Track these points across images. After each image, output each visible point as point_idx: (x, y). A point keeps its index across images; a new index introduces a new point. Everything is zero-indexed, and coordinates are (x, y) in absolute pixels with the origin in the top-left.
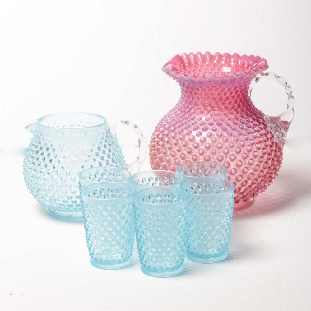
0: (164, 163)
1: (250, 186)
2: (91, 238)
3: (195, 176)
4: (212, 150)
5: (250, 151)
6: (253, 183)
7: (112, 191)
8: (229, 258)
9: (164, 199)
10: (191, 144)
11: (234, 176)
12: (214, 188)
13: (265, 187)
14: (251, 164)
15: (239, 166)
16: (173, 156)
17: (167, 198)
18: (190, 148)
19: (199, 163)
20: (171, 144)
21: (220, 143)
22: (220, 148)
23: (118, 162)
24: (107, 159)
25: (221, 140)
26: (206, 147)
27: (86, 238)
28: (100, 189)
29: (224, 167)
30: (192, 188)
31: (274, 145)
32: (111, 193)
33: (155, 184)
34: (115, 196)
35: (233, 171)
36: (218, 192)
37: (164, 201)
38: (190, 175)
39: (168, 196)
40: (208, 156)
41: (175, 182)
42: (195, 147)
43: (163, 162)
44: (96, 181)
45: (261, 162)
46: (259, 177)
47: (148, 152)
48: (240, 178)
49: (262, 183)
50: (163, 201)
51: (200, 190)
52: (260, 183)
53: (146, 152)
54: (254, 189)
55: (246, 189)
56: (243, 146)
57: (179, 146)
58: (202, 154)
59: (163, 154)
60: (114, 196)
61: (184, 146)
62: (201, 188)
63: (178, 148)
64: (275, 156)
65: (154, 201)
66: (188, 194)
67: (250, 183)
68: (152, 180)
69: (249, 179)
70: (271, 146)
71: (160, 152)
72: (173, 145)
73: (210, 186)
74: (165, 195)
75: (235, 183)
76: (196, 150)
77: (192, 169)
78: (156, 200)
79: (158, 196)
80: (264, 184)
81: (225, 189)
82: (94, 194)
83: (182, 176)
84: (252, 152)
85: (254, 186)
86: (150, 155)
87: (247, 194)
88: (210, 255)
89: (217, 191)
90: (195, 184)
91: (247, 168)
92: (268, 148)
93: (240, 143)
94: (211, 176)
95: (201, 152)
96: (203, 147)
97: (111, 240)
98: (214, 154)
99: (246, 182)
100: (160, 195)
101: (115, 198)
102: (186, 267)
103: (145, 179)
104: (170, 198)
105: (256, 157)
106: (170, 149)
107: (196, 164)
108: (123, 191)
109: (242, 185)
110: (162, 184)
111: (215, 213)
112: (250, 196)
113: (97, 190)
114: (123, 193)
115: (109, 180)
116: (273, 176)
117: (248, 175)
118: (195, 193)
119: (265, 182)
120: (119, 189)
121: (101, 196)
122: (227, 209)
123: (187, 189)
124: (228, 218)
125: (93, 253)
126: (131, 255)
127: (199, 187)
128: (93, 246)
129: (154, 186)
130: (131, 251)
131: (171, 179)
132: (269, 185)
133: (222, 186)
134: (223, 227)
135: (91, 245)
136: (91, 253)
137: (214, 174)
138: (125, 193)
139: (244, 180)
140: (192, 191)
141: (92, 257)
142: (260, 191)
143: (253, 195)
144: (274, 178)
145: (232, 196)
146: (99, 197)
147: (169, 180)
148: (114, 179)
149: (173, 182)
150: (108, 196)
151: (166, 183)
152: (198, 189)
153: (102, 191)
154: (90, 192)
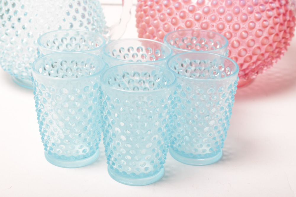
0: (151, 28)
1: (254, 63)
2: (45, 121)
3: (187, 47)
4: (211, 16)
5: (259, 20)
6: (258, 60)
7: (76, 64)
8: (224, 158)
9: (144, 79)
10: (186, 6)
11: (236, 49)
12: (212, 66)
13: (271, 64)
14: (259, 37)
15: (244, 38)
16: (163, 20)
17: (148, 79)
18: (184, 12)
19: (193, 31)
20: (161, 5)
21: (222, 7)
22: (221, 14)
23: (95, 24)
24: (81, 19)
25: (224, 4)
26: (204, 12)
28: (61, 61)
29: (226, 39)
30: (182, 65)
31: (288, 13)
32: (75, 66)
33: (135, 56)
34: (81, 71)
35: (236, 44)
36: (216, 73)
37: (144, 82)
38: (182, 47)
39: (149, 76)
40: (206, 23)
41: (161, 56)
42: (191, 11)
43: (150, 26)
45: (270, 34)
46: (266, 52)
47: (134, 13)
48: (243, 53)
49: (269, 59)
50: (142, 82)
51: (193, 68)
52: (267, 59)
53: (130, 12)
54: (258, 66)
55: (249, 66)
56: (251, 12)
57: (171, 9)
58: (198, 20)
59: (150, 17)
60: (79, 70)
61: (177, 8)
62: (194, 66)
63: (168, 11)
64: (288, 27)
65: (131, 81)
66: (175, 76)
67: (255, 58)
68: (133, 51)
69: (254, 54)
70: (284, 15)
71: (147, 13)
72: (163, 7)
73: (206, 63)
74: (145, 74)
75: (236, 59)
76: (191, 15)
77: (185, 38)
78: (133, 81)
79: (136, 75)
81: (225, 70)
82: (53, 66)
83: (170, 49)
84: (261, 21)
85: (259, 62)
86: (136, 16)
87: (249, 72)
88: (200, 155)
89: (215, 70)
90: (187, 59)
91: (253, 40)
92: (281, 16)
93: (247, 9)
94: (207, 48)
95: (197, 17)
96: (200, 12)
97: (74, 125)
98: (214, 21)
99: (251, 57)
100: (139, 74)
101: (81, 73)
102: (167, 169)
103: (123, 48)
104: (152, 78)
105: (265, 27)
106: (159, 11)
107: (190, 32)
108: (91, 64)
109: (245, 61)
110: (145, 56)
111: (211, 104)
112: (253, 73)
113: (57, 62)
114: (91, 67)
115: (80, 47)
116: (283, 51)
117: (254, 49)
118: (186, 71)
119: (273, 58)
120: (85, 62)
121: (62, 69)
122: (228, 99)
123: (176, 66)
124: (227, 110)
125: (48, 141)
126: (97, 149)
127: (192, 64)
128: (47, 132)
129: (134, 58)
130: (97, 145)
131: (157, 51)
132: (276, 62)
133: (222, 65)
134: (220, 122)
135: (46, 131)
136: (45, 140)
137: (212, 46)
138: (94, 67)
139: (248, 55)
140: (181, 70)
141: (46, 149)
142: (265, 68)
143: (257, 73)
144: (283, 54)
145: (236, 81)
146: (60, 71)
147: (153, 52)
148: (86, 45)
149: (159, 55)
150: (71, 70)
151: (150, 55)
152: (190, 66)
153: (64, 63)
154: (47, 64)
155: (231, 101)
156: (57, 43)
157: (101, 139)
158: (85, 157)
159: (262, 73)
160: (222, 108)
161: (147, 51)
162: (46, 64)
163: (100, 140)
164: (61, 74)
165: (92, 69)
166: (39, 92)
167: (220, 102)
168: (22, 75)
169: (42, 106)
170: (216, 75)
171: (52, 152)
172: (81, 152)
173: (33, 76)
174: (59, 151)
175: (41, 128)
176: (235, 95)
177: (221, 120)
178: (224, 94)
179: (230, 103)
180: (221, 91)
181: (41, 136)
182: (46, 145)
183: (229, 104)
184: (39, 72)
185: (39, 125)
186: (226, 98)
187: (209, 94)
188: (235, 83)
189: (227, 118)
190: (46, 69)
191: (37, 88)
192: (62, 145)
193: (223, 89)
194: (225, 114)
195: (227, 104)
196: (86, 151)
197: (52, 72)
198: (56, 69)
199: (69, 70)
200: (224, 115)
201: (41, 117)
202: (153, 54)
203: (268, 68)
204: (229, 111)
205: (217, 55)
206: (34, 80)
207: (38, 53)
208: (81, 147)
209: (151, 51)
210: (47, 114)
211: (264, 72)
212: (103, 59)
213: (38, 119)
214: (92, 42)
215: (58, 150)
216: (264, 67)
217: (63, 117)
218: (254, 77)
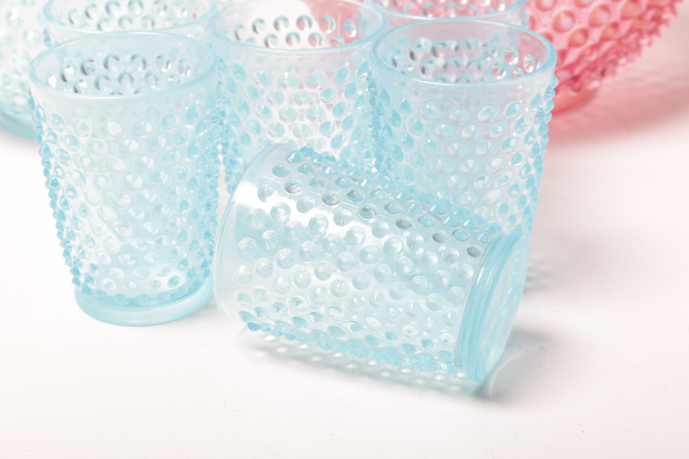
1: (595, 47)
2: (68, 209)
3: (425, 13)
6: (604, 39)
7: (144, 62)
11: (547, 13)
12: (487, 55)
13: (638, 49)
27: (52, 211)
28: (104, 55)
30: (412, 55)
32: (140, 69)
33: (294, 39)
34: (157, 80)
36: (499, 72)
38: (410, 12)
41: (358, 33)
44: (91, 29)
46: (624, 17)
48: (566, 22)
49: (633, 36)
51: (440, 61)
52: (627, 36)
54: (605, 55)
55: (581, 57)
60: (151, 78)
62: (441, 55)
67: (596, 35)
68: (287, 26)
69: (594, 24)
73: (473, 47)
75: (550, 38)
80: (637, 40)
81: (521, 62)
82: (84, 71)
85: (607, 46)
87: (583, 72)
89: (496, 65)
90: (423, 40)
94: (475, 13)
97: (142, 215)
99: (585, 33)
101: (157, 85)
103: (262, 21)
108: (181, 61)
109: (572, 44)
110: (318, 39)
111: (489, 146)
112: (593, 75)
113: (94, 59)
114: (181, 70)
115: (153, 23)
116: (666, 16)
117: (593, 14)
118: (423, 70)
119: (641, 34)
120: (166, 58)
121: (107, 78)
122: (531, 133)
123: (396, 58)
124: (531, 161)
125: (78, 259)
126: (205, 276)
127: (437, 50)
128: (77, 238)
129: (290, 44)
130: (205, 265)
131: (348, 23)
132: (650, 44)
133: (514, 50)
134: (514, 192)
135: (72, 235)
136: (73, 259)
137: (487, 7)
138: (187, 69)
139: (577, 27)
140: (410, 66)
141: (76, 281)
142: (623, 61)
143: (603, 73)
144: (666, 22)
145: (549, 88)
146: (102, 82)
147: (339, 27)
148: (168, 19)
149: (354, 34)
150: (132, 79)
151: (332, 34)
152: (433, 58)
153: (112, 62)
154: (69, 66)
155: (539, 139)
156: (95, 16)
157: (213, 249)
158: (175, 297)
159: (614, 73)
160: (518, 158)
161: (323, 24)
162: (66, 66)
163: (212, 254)
164: (106, 89)
165: (183, 74)
166: (49, 134)
167: (513, 142)
168: (14, 104)
169: (58, 170)
170: (499, 78)
171: (93, 287)
172: (165, 286)
173: (32, 95)
174: (109, 285)
175: (60, 226)
176: (549, 124)
177: (516, 187)
178: (522, 120)
179: (537, 143)
180: (514, 111)
181: (62, 250)
182: (75, 272)
183: (534, 145)
184: (48, 84)
185: (55, 221)
186: (526, 132)
187: (483, 122)
188: (547, 92)
189: (530, 182)
190: (67, 78)
191: (44, 126)
192: (115, 270)
193: (517, 107)
194: (527, 171)
195: (529, 148)
196: (176, 283)
197: (83, 85)
198: (92, 77)
199: (126, 80)
200: (523, 173)
201: (58, 200)
202: (339, 31)
203: (630, 61)
204: (536, 163)
205: (500, 24)
206: (36, 106)
207: (47, 39)
208: (165, 272)
209: (332, 25)
210: (73, 190)
211: (620, 69)
212: (211, 46)
213: (53, 204)
214: (184, 10)
215: (105, 281)
216: (620, 57)
217: (113, 196)
218: (595, 84)
